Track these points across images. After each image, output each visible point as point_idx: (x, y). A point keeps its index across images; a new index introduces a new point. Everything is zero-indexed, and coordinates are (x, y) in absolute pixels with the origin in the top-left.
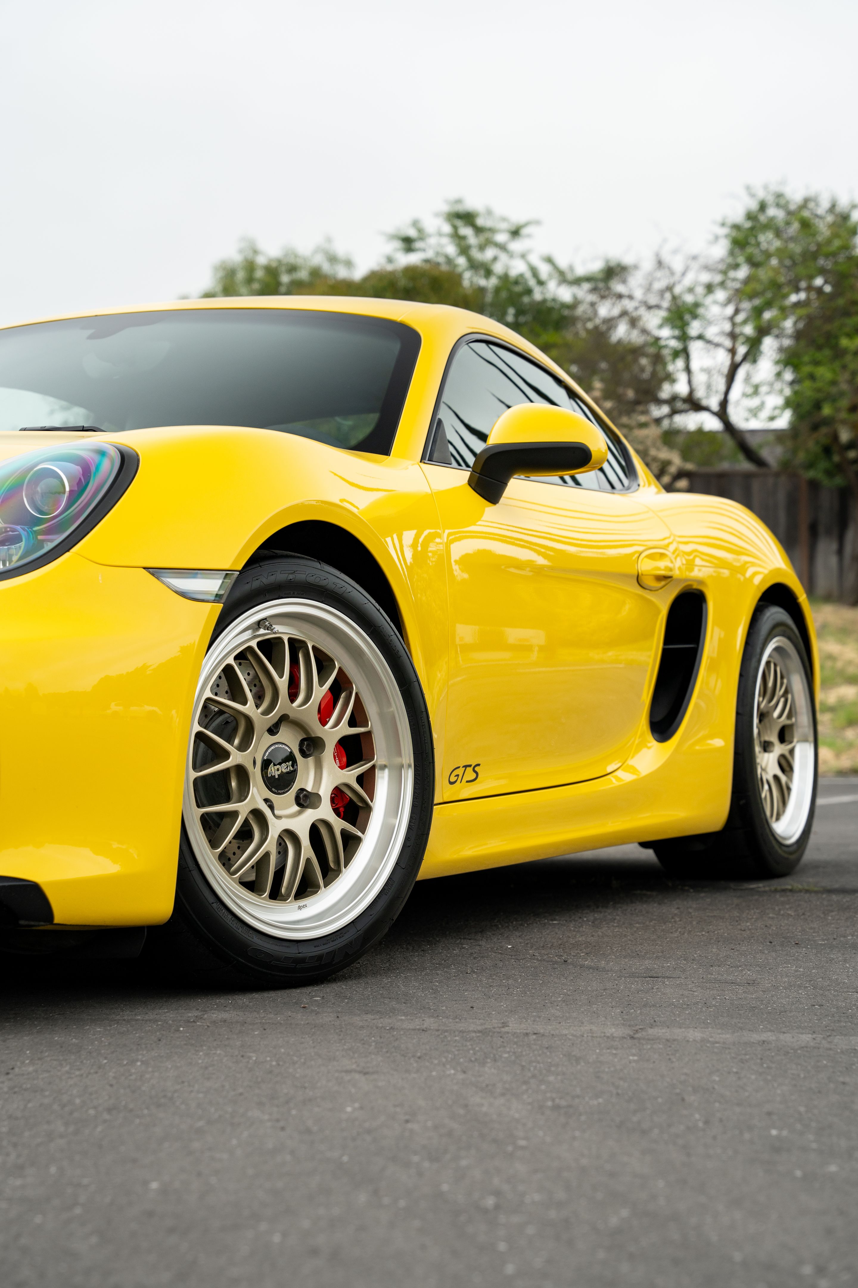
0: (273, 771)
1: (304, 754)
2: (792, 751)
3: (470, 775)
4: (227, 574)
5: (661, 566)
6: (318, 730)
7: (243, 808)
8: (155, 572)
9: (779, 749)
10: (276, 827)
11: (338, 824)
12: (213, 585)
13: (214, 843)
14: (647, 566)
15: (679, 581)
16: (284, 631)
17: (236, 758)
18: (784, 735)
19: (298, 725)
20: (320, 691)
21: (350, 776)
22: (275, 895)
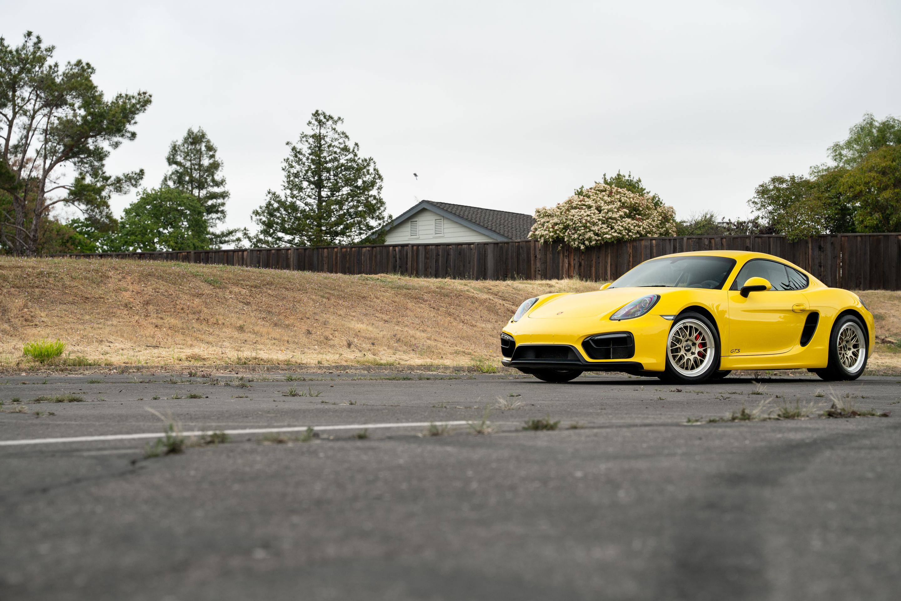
0: (686, 348)
1: (693, 345)
2: (858, 351)
3: (737, 351)
4: (675, 316)
5: (801, 308)
6: (695, 341)
7: (680, 354)
8: (662, 316)
9: (853, 350)
10: (686, 358)
11: (699, 358)
12: (672, 318)
13: (674, 360)
14: (795, 308)
15: (808, 311)
16: (688, 325)
17: (678, 346)
18: (855, 346)
19: (691, 340)
20: (695, 335)
21: (702, 350)
22: (687, 369)
